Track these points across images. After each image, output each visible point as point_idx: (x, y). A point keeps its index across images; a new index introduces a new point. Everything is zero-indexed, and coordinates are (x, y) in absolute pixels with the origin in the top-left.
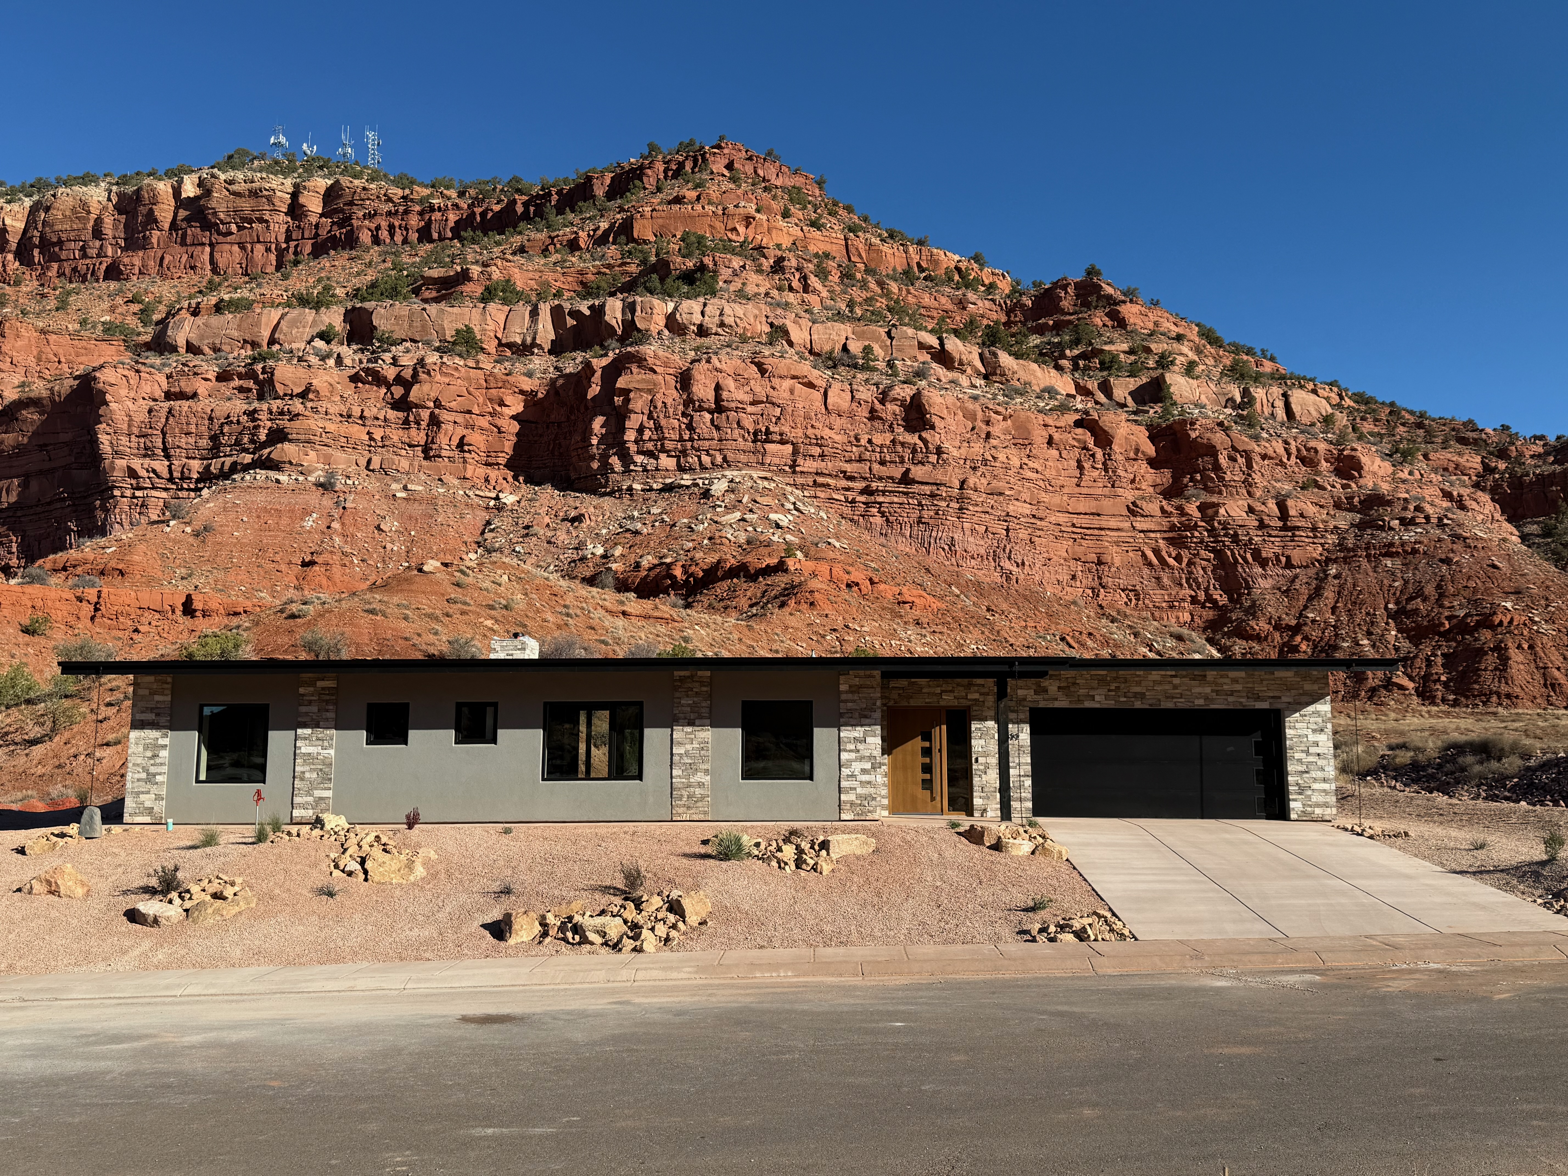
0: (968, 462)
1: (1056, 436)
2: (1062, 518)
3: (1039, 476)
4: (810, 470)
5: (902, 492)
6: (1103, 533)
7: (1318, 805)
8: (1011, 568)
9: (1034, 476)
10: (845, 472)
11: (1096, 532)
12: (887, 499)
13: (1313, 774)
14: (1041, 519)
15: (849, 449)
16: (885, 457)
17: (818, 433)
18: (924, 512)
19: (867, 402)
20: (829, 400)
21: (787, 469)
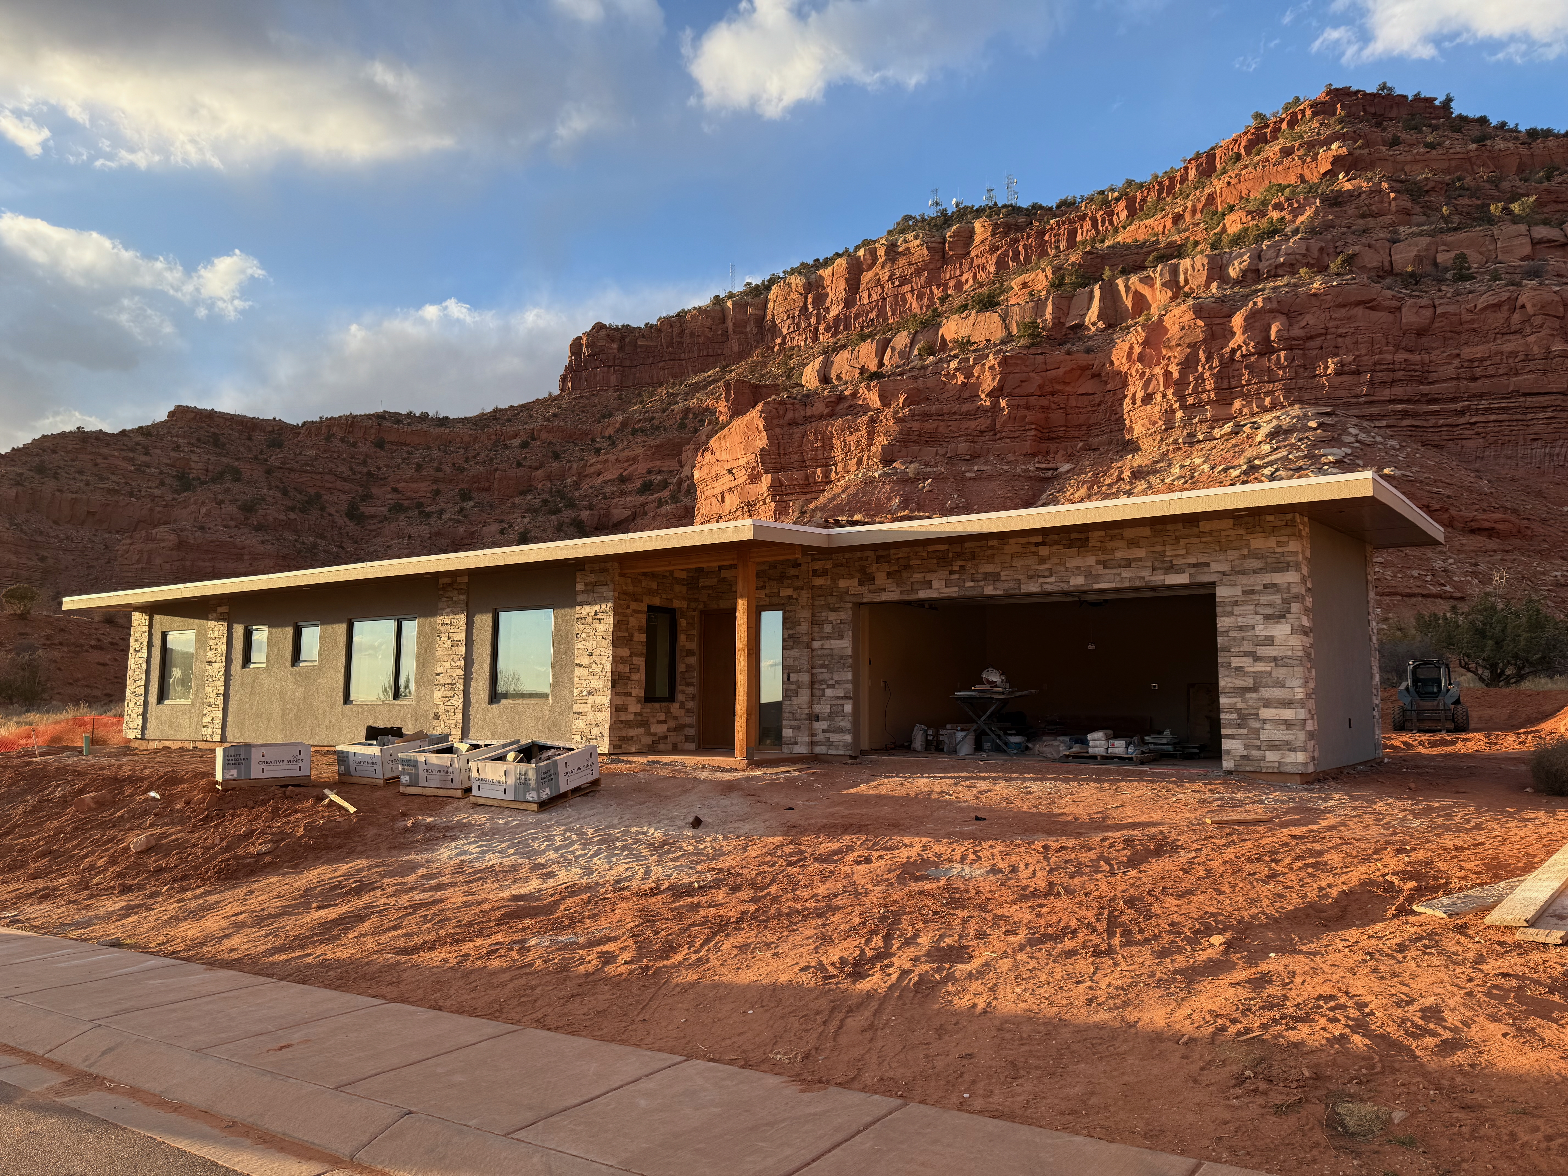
4: (1382, 398)
5: (1503, 408)
7: (1273, 746)
10: (1427, 395)
12: (1483, 419)
13: (1266, 693)
15: (1431, 369)
16: (1478, 372)
17: (1389, 357)
18: (1536, 428)
19: (1455, 314)
20: (1404, 320)
21: (1354, 400)
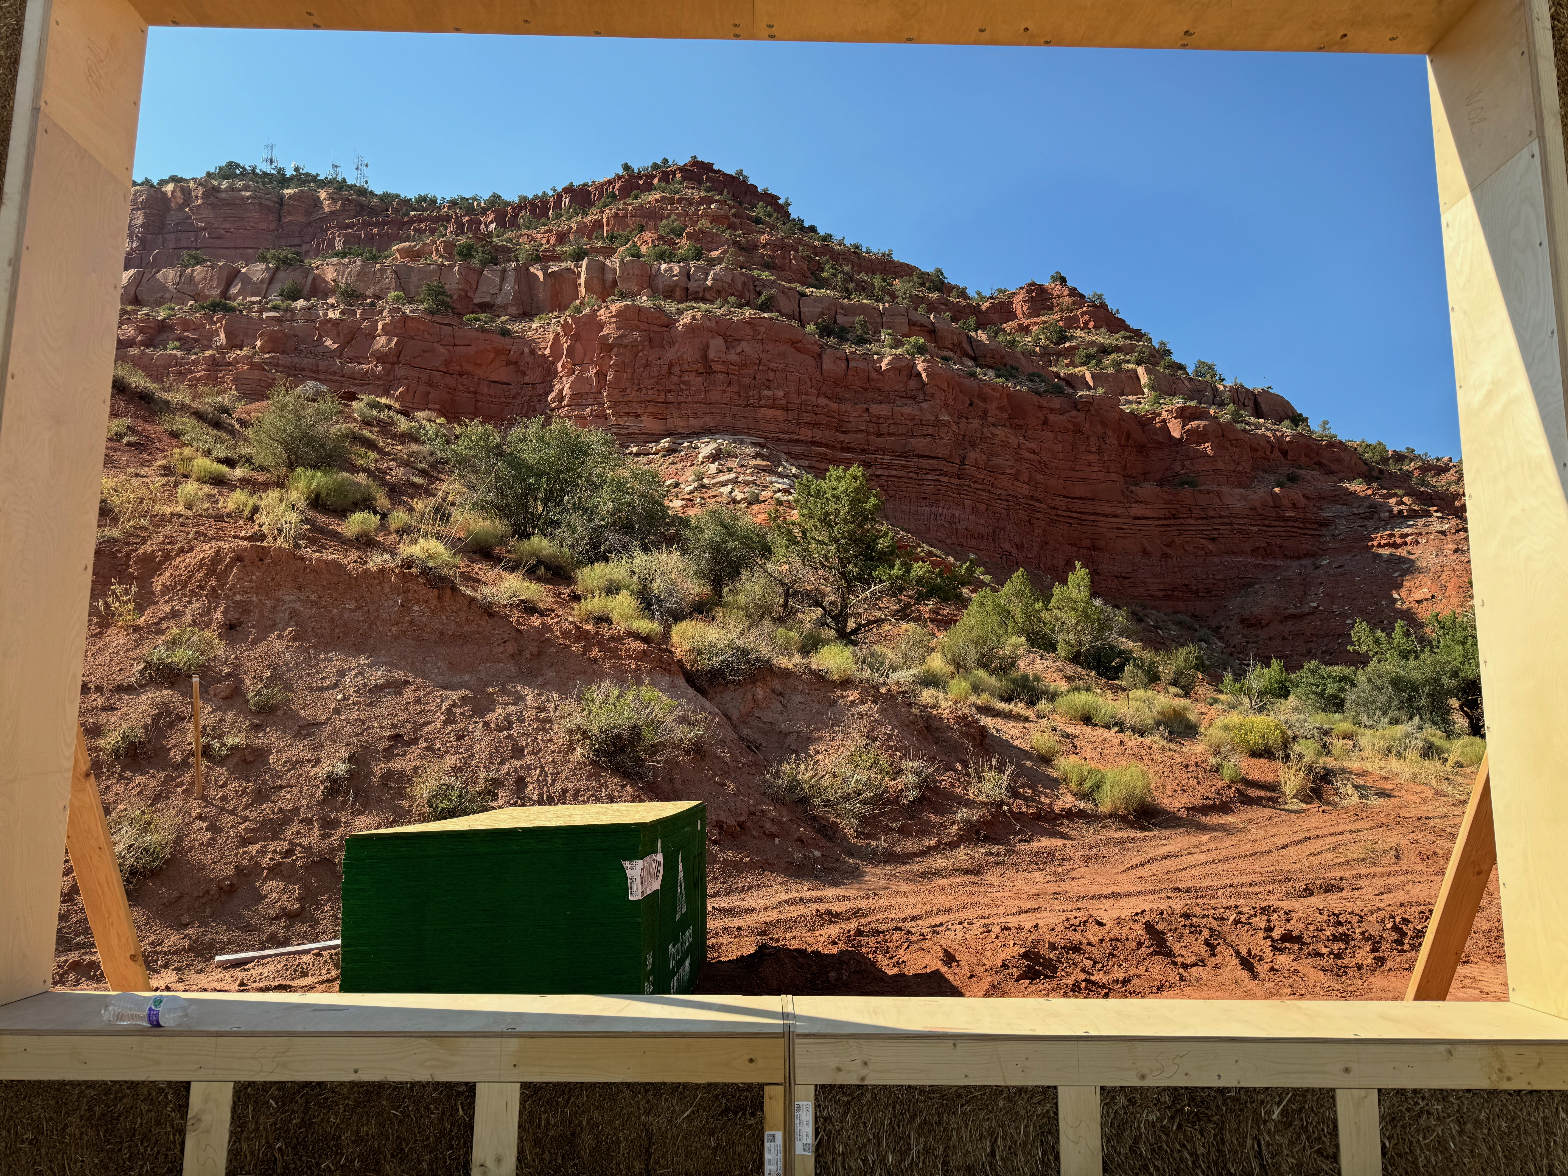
0: (967, 438)
1: (1052, 417)
2: (1060, 502)
3: (1037, 458)
4: (805, 438)
5: (901, 465)
6: (1098, 518)
8: (1011, 550)
9: (1032, 456)
10: (842, 442)
11: (1091, 517)
12: (886, 473)
14: (1039, 501)
15: (846, 419)
16: (884, 429)
17: (814, 399)
18: (925, 487)
19: (864, 371)
20: (824, 367)
21: (781, 436)
